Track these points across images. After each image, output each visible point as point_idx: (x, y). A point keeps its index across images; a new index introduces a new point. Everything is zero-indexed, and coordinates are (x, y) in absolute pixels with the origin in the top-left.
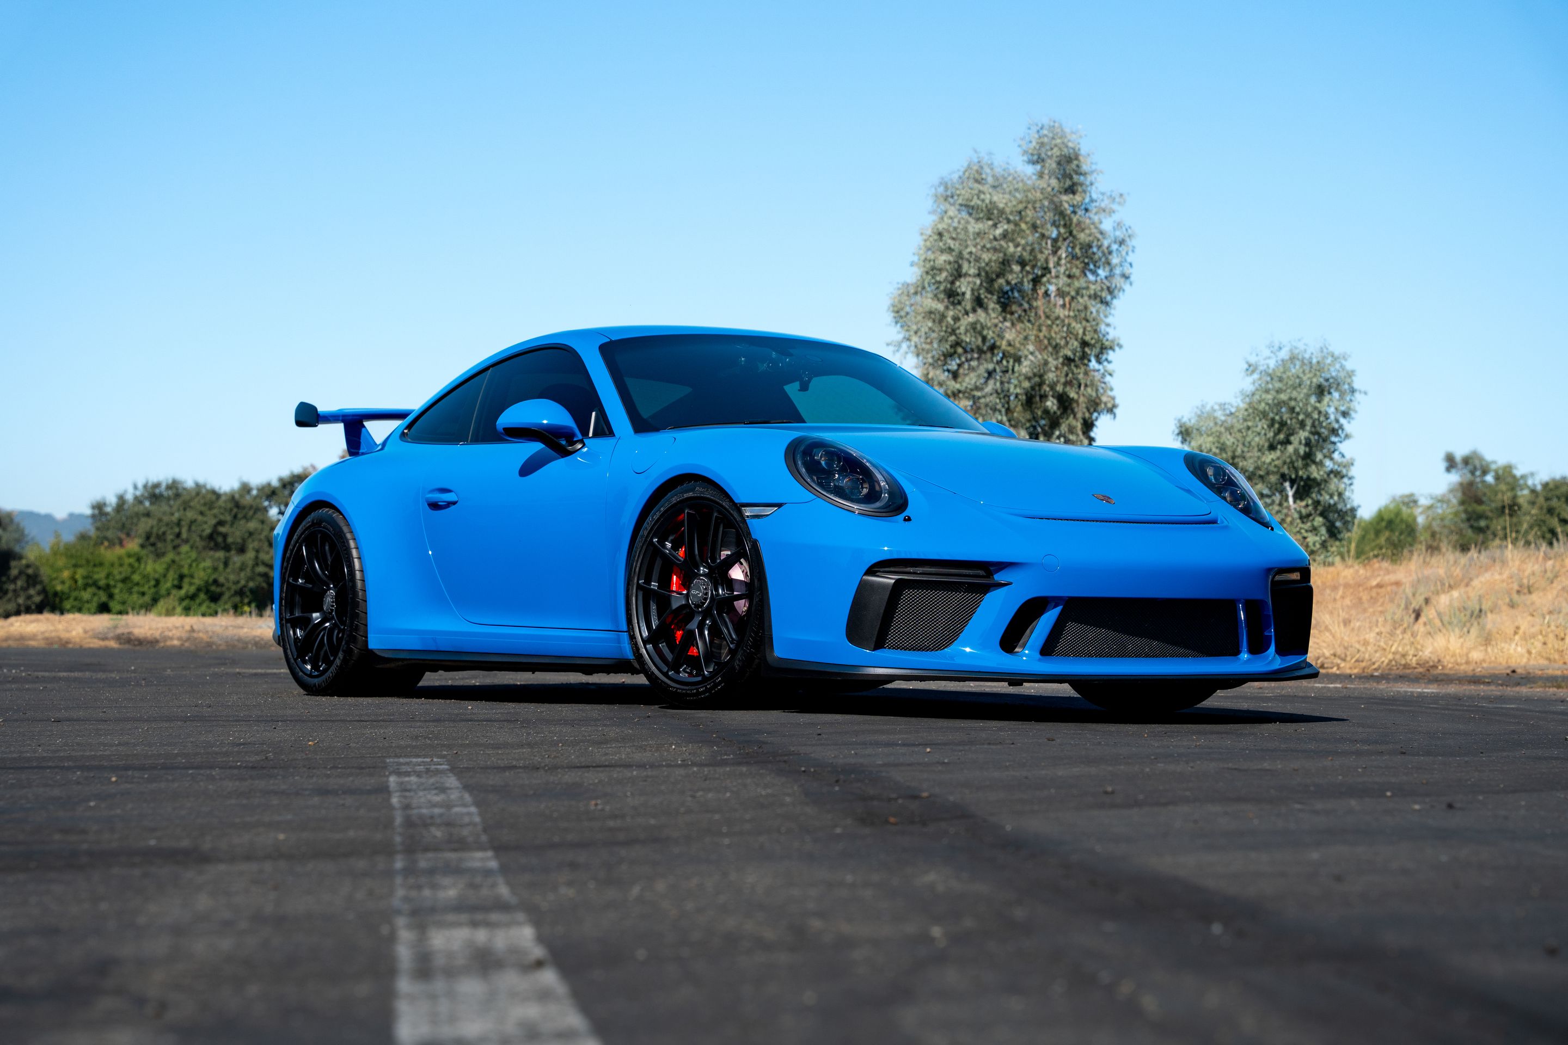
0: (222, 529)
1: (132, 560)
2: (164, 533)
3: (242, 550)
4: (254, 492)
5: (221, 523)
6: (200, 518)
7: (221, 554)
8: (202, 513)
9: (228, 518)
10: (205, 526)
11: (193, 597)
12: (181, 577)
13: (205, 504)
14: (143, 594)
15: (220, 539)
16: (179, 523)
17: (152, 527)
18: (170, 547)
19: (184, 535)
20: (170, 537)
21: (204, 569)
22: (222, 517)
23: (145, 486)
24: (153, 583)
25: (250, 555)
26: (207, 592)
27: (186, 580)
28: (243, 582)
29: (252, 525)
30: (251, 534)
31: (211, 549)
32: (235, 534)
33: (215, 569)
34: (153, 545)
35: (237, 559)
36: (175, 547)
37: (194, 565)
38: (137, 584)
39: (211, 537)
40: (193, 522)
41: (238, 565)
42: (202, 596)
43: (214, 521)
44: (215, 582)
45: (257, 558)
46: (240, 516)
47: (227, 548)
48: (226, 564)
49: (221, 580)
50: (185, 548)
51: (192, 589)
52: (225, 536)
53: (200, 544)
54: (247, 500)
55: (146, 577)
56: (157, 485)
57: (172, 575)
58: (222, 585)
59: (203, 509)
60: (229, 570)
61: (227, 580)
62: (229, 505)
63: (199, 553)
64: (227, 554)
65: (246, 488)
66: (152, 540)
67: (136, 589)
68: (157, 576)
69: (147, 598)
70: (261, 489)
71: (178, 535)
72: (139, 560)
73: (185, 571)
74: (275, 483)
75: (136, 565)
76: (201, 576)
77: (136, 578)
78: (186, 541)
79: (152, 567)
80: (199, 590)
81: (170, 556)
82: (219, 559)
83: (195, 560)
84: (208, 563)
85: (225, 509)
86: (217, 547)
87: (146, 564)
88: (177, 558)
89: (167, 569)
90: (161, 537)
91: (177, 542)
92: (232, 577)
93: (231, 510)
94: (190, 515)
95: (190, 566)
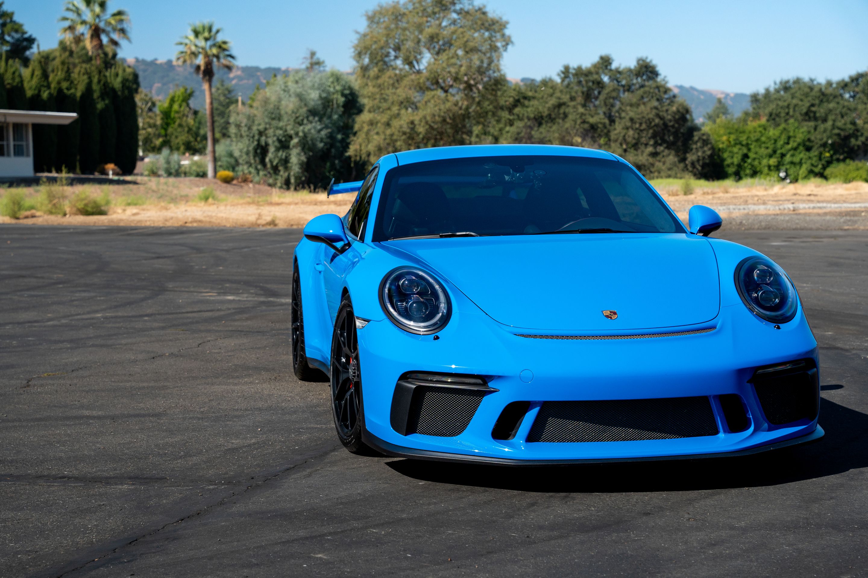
0: (813, 109)
1: (761, 129)
2: (780, 113)
3: (825, 120)
4: (834, 86)
5: (813, 105)
6: (800, 103)
7: (812, 124)
8: (802, 100)
9: (817, 102)
10: (803, 108)
11: (795, 149)
12: (789, 138)
13: (803, 95)
14: (767, 148)
15: (812, 115)
16: (788, 107)
17: (773, 109)
18: (783, 120)
19: (791, 113)
20: (783, 115)
21: (803, 133)
22: (814, 102)
23: (781, 83)
24: (773, 142)
25: (830, 123)
26: (804, 145)
27: (792, 139)
28: (825, 139)
29: (832, 105)
30: (830, 111)
31: (806, 120)
32: (821, 111)
33: (809, 132)
34: (774, 119)
35: (822, 127)
36: (786, 121)
37: (797, 130)
38: (764, 143)
39: (807, 114)
40: (796, 105)
41: (822, 129)
42: (801, 148)
43: (808, 104)
44: (809, 140)
45: (833, 125)
46: (824, 100)
47: (816, 119)
48: (815, 129)
49: (813, 138)
50: (791, 121)
51: (795, 145)
52: (815, 113)
53: (800, 118)
54: (830, 91)
55: (769, 138)
56: (787, 82)
57: (784, 138)
58: (813, 142)
59: (802, 97)
60: (817, 132)
61: (816, 138)
62: (818, 94)
63: (799, 123)
64: (816, 123)
65: (829, 84)
66: (773, 117)
67: (763, 145)
68: (775, 137)
69: (770, 151)
70: (838, 83)
71: (788, 114)
72: (765, 129)
73: (791, 134)
74: (847, 79)
75: (763, 131)
76: (800, 137)
77: (763, 139)
78: (792, 117)
79: (773, 132)
80: (799, 144)
81: (783, 125)
82: (811, 126)
83: (797, 128)
84: (805, 129)
85: (815, 97)
86: (809, 120)
87: (769, 131)
88: (786, 127)
89: (781, 133)
90: (778, 115)
91: (788, 117)
92: (819, 137)
93: (819, 97)
94: (795, 101)
95: (794, 131)
